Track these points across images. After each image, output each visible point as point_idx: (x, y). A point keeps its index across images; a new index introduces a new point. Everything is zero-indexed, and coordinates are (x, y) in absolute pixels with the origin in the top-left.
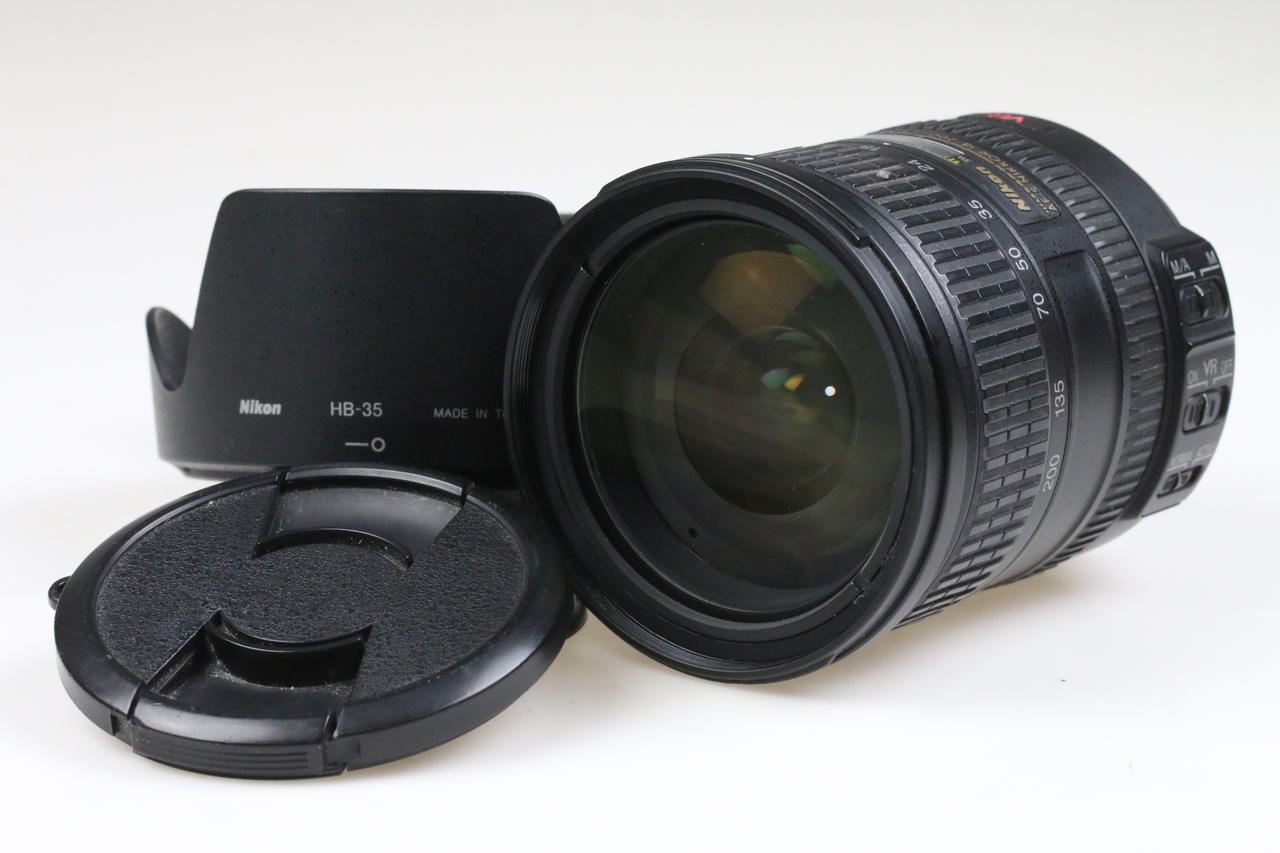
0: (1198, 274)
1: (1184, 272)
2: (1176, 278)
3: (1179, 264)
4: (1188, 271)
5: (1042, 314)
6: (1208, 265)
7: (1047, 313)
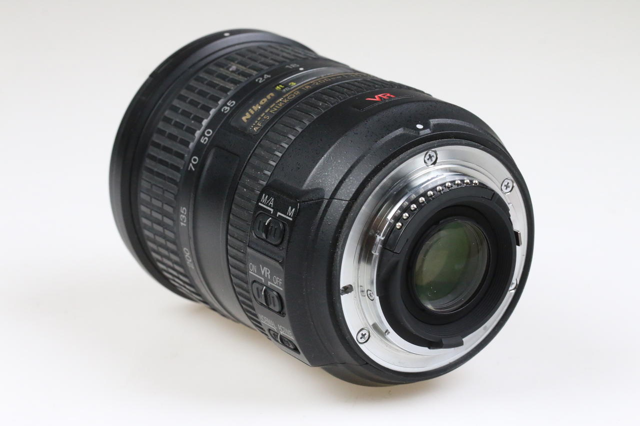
0: (275, 213)
1: (267, 205)
2: (260, 204)
3: (268, 199)
4: (270, 207)
5: (191, 167)
6: (286, 214)
7: (193, 169)
